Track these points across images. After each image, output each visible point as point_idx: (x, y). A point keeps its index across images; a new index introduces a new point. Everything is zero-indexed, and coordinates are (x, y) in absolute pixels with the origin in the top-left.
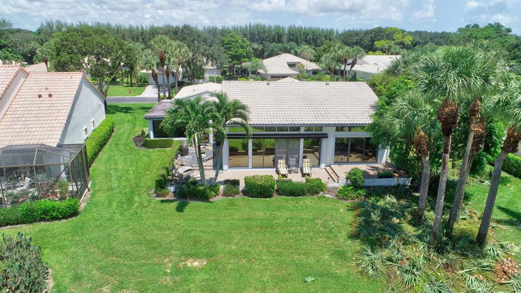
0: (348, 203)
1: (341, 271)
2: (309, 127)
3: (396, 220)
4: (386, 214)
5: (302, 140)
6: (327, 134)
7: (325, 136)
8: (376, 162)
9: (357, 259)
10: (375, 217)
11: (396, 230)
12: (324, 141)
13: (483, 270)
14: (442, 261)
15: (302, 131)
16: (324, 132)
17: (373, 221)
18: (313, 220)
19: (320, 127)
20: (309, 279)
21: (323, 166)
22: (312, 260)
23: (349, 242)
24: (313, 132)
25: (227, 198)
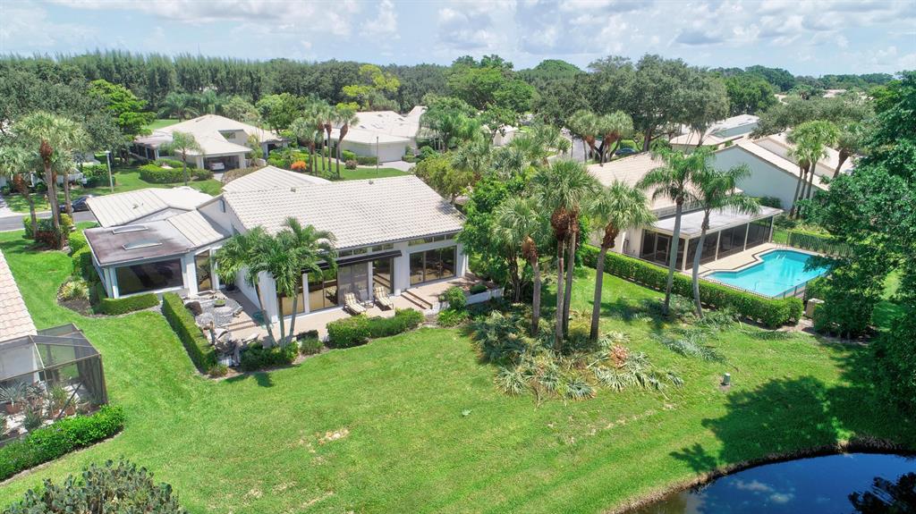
0: (455, 329)
1: (491, 397)
2: (377, 247)
3: (512, 336)
4: (502, 332)
5: (370, 264)
6: (399, 251)
7: (398, 254)
8: (455, 276)
9: (498, 382)
10: (492, 337)
11: (521, 345)
12: (397, 261)
13: (604, 360)
14: (571, 362)
15: (370, 252)
16: (395, 249)
17: (492, 342)
18: (432, 355)
19: (389, 244)
20: (466, 413)
21: (398, 292)
22: (456, 395)
23: (481, 368)
24: (383, 251)
25: (312, 357)
